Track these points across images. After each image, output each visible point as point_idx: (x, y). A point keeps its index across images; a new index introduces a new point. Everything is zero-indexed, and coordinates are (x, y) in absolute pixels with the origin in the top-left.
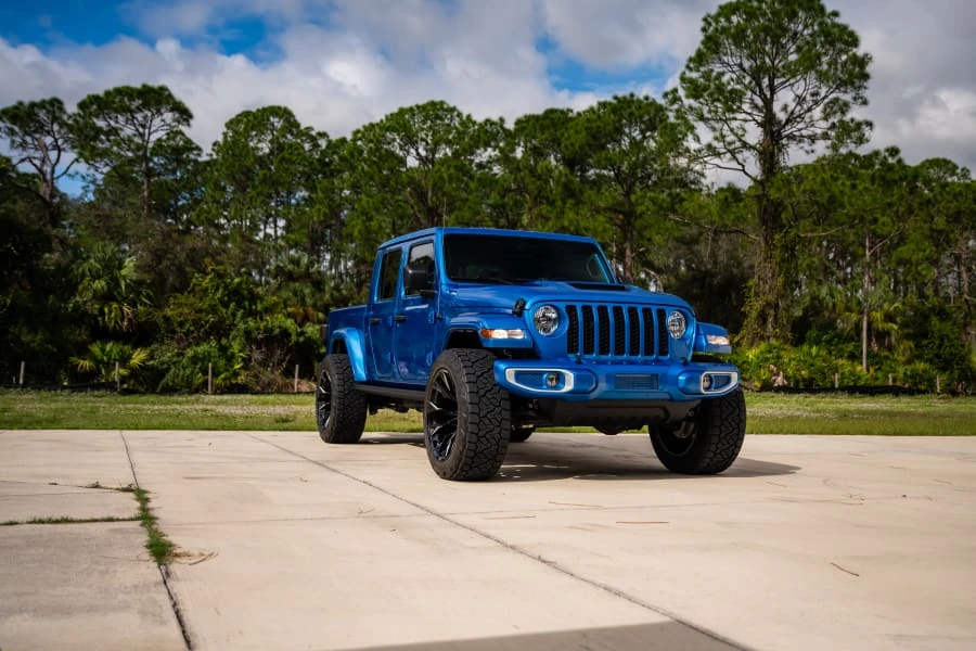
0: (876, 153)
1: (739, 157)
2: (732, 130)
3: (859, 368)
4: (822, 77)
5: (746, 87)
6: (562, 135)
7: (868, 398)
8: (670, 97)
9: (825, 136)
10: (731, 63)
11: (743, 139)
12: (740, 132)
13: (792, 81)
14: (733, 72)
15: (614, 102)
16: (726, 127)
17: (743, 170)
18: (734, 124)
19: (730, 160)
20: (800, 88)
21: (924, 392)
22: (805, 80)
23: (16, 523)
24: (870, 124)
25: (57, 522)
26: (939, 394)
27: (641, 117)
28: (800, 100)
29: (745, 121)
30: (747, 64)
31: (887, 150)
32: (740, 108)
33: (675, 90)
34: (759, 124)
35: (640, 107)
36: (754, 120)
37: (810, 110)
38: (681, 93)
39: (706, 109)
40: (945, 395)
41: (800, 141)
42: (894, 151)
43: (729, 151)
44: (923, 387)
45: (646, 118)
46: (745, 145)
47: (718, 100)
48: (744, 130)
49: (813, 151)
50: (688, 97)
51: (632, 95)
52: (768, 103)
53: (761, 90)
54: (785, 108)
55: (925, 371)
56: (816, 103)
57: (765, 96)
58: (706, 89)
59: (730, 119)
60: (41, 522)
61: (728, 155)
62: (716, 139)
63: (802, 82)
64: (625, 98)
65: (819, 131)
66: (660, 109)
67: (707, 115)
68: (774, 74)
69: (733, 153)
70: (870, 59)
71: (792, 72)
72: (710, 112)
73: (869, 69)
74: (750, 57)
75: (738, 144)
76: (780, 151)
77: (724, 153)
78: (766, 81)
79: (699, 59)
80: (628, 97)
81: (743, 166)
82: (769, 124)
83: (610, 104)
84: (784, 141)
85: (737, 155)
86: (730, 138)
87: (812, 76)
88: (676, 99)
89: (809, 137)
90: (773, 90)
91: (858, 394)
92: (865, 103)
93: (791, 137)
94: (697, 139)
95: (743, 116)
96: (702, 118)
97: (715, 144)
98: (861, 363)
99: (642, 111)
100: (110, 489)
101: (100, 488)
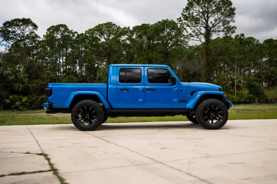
0: (238, 36)
1: (200, 37)
2: (197, 29)
3: (234, 96)
4: (222, 14)
5: (201, 17)
6: (147, 31)
7: (237, 105)
8: (179, 20)
9: (223, 31)
10: (196, 10)
11: (200, 32)
12: (200, 30)
13: (214, 15)
14: (197, 12)
15: (162, 21)
16: (195, 28)
17: (200, 41)
20: (216, 16)
21: (252, 103)
22: (218, 14)
23: (4, 176)
24: (236, 28)
25: (20, 174)
27: (170, 26)
28: (216, 20)
29: (201, 26)
30: (201, 10)
31: (241, 35)
32: (199, 23)
33: (181, 18)
34: (204, 27)
35: (170, 23)
36: (203, 26)
37: (218, 23)
38: (182, 19)
39: (189, 23)
40: (258, 103)
41: (215, 32)
42: (243, 35)
43: (196, 35)
45: (172, 26)
46: (201, 34)
47: (193, 21)
49: (219, 35)
50: (184, 20)
51: (168, 20)
52: (207, 21)
53: (205, 17)
54: (211, 23)
55: (252, 97)
56: (220, 21)
57: (206, 19)
58: (189, 17)
59: (197, 26)
60: (14, 174)
61: (196, 36)
62: (193, 32)
63: (217, 15)
64: (165, 20)
65: (222, 29)
66: (176, 24)
67: (190, 25)
68: (208, 13)
70: (235, 9)
71: (213, 12)
72: (191, 24)
73: (235, 12)
74: (202, 8)
75: (199, 33)
76: (210, 35)
78: (206, 15)
79: (187, 9)
80: (166, 20)
81: (200, 40)
82: (207, 27)
83: (161, 22)
84: (211, 32)
85: (199, 36)
86: (197, 31)
87: (219, 14)
88: (181, 21)
89: (218, 31)
90: (208, 18)
92: (234, 22)
93: (213, 31)
94: (187, 32)
96: (188, 26)
97: (192, 33)
98: (235, 95)
99: (170, 24)
100: (34, 154)
101: (30, 153)
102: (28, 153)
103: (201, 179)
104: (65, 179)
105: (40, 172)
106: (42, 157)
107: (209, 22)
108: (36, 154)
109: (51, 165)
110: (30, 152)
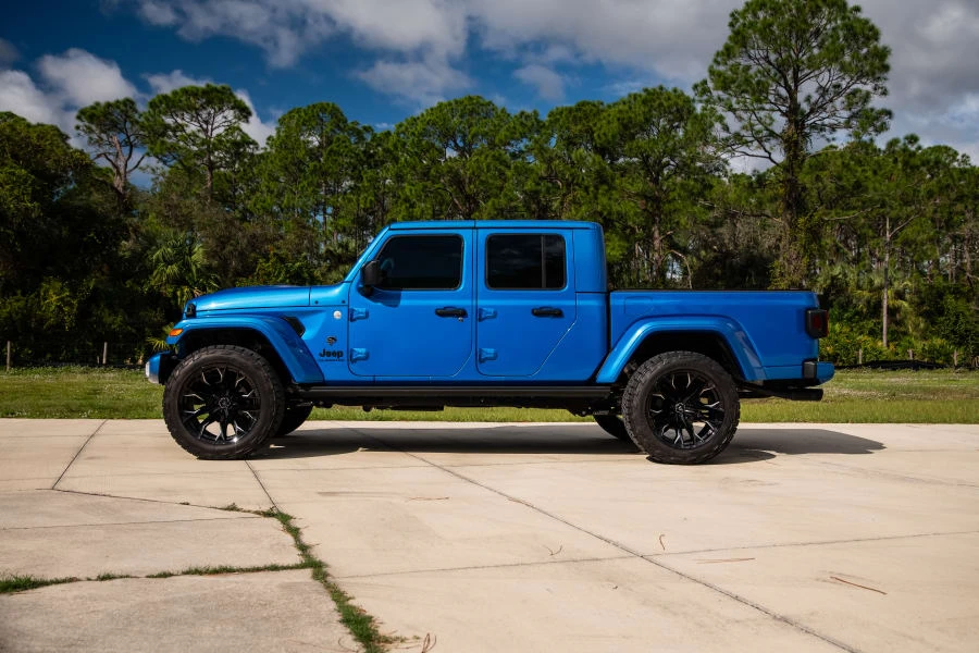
0: (896, 141)
1: (767, 145)
2: (759, 120)
3: (880, 344)
4: (843, 68)
5: (773, 79)
6: (595, 125)
7: (890, 373)
8: (700, 89)
9: (848, 125)
10: (758, 57)
11: (770, 128)
12: (768, 121)
13: (817, 72)
14: (759, 64)
15: (644, 94)
16: (753, 117)
17: (770, 158)
18: (762, 114)
19: (758, 147)
20: (824, 78)
21: (942, 366)
22: (829, 71)
23: (171, 575)
24: (889, 113)
25: (216, 572)
26: (957, 367)
27: (669, 108)
28: (823, 91)
29: (773, 110)
30: (773, 57)
31: (906, 138)
32: (766, 98)
33: (705, 82)
34: (784, 114)
35: (669, 99)
36: (780, 110)
37: (831, 101)
38: (710, 85)
39: (734, 100)
40: (962, 369)
41: (821, 130)
42: (913, 139)
43: (756, 139)
44: (940, 362)
45: (674, 109)
46: (772, 134)
47: (747, 92)
48: (771, 118)
49: (834, 139)
50: (716, 89)
51: (661, 88)
52: (792, 93)
53: (786, 82)
54: (808, 99)
55: (942, 346)
56: (838, 94)
57: (790, 87)
58: (733, 81)
59: (758, 109)
60: (198, 572)
61: (756, 143)
62: (744, 128)
63: (827, 74)
64: (654, 90)
65: (842, 121)
66: (688, 101)
67: (736, 106)
68: (798, 67)
69: (760, 141)
70: (889, 52)
71: (814, 65)
72: (738, 103)
73: (889, 61)
74: (776, 51)
75: (765, 132)
76: (804, 139)
77: (751, 142)
78: (790, 73)
79: (728, 52)
80: (658, 90)
81: (770, 154)
82: (794, 113)
83: (640, 96)
84: (807, 130)
85: (764, 143)
86: (759, 127)
87: (835, 67)
88: (705, 91)
89: (831, 126)
90: (797, 81)
91: (880, 369)
92: (885, 93)
93: (812, 126)
94: (726, 128)
95: (767, 106)
96: (731, 109)
97: (743, 133)
98: (882, 339)
99: (670, 102)
100: (249, 511)
101: (238, 510)
102: (232, 508)
103: (775, 617)
104: (348, 596)
105: (275, 568)
106: (275, 522)
107: (800, 97)
108: (257, 513)
109: (303, 548)
110: (239, 507)
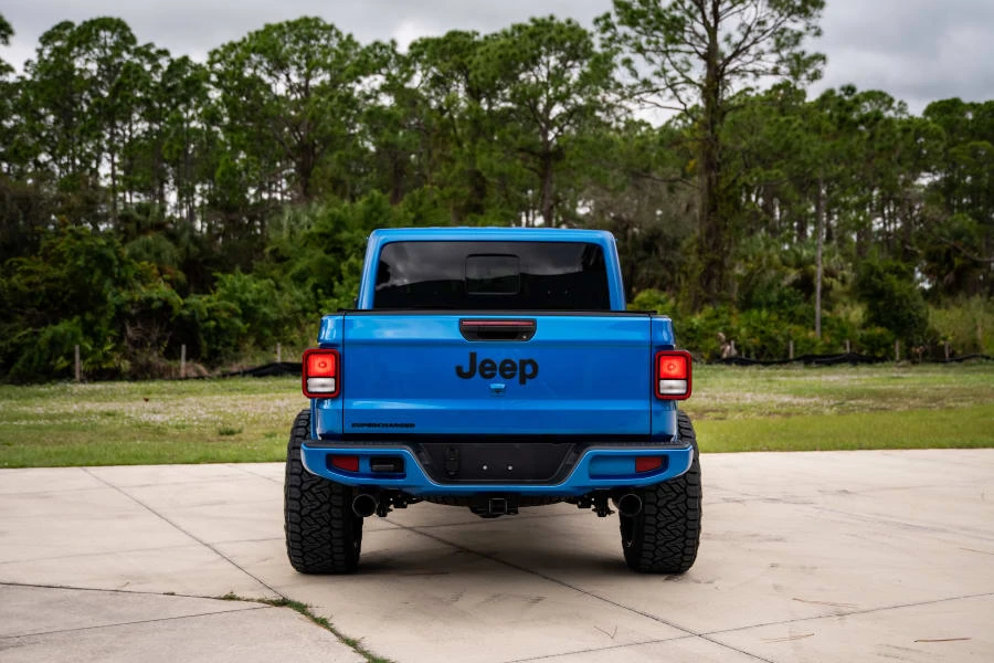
0: (831, 92)
1: (682, 94)
2: (674, 64)
3: (811, 334)
5: (688, 12)
6: (470, 62)
7: (825, 369)
8: (602, 23)
9: (775, 71)
11: (687, 74)
12: (685, 67)
13: (740, 7)
15: (531, 24)
16: (667, 61)
18: (677, 57)
19: (671, 98)
21: (883, 360)
22: (756, 6)
24: (823, 58)
26: (898, 362)
27: (563, 43)
28: (747, 30)
29: (690, 53)
31: (843, 89)
32: (682, 38)
33: (608, 16)
34: (703, 57)
35: (561, 32)
36: (697, 52)
37: (755, 41)
38: (615, 19)
39: (643, 40)
40: (904, 362)
41: (744, 76)
42: (850, 89)
44: (879, 355)
45: (568, 44)
46: (689, 81)
47: (657, 29)
48: (689, 64)
50: (622, 24)
51: (552, 18)
52: (713, 32)
53: (704, 17)
54: (728, 39)
55: (882, 336)
56: (764, 32)
57: (709, 23)
58: (643, 15)
59: (673, 51)
61: (669, 92)
62: (657, 74)
64: (543, 20)
65: (771, 66)
66: (583, 34)
67: (646, 46)
69: (672, 86)
72: (649, 42)
75: (680, 79)
76: (724, 88)
77: (664, 89)
80: (548, 20)
81: (685, 105)
82: (711, 56)
83: (527, 28)
84: (727, 77)
85: (680, 93)
86: (673, 73)
88: (608, 26)
89: (754, 71)
90: (717, 17)
91: (814, 365)
92: (818, 33)
93: (733, 72)
94: (635, 74)
95: (686, 47)
96: (640, 50)
97: (655, 80)
98: (814, 328)
99: (563, 36)
100: (252, 600)
101: (239, 599)
102: (231, 598)
106: (293, 613)
107: (720, 36)
110: (238, 595)
